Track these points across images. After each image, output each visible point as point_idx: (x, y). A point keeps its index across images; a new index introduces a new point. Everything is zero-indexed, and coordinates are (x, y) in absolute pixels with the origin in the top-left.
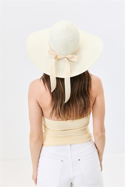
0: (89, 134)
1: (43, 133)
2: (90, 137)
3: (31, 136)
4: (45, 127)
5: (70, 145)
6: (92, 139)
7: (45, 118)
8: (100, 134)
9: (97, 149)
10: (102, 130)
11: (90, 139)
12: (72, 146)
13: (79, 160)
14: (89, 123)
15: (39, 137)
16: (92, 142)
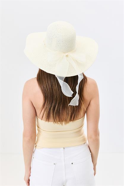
0: (84, 137)
3: (24, 136)
4: (38, 127)
5: (64, 148)
7: (39, 118)
8: (93, 137)
9: (91, 152)
10: (96, 133)
12: (66, 149)
13: (72, 164)
14: (83, 125)
15: (31, 137)
16: (87, 145)
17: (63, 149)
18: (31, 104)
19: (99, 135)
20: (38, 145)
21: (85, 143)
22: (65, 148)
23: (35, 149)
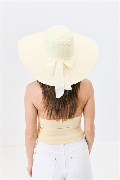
5: (64, 144)
13: (72, 158)
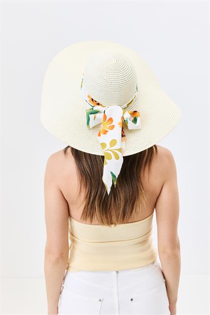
1: (70, 246)
2: (152, 256)
3: (48, 252)
4: (72, 234)
5: (117, 272)
6: (155, 260)
7: (74, 220)
8: (169, 251)
9: (165, 279)
10: (174, 244)
11: (152, 261)
12: (120, 274)
13: (132, 300)
14: (151, 230)
16: (156, 266)
17: (115, 273)
18: (61, 194)
19: (178, 247)
20: (72, 265)
21: (154, 262)
22: (119, 272)
23: (67, 272)
